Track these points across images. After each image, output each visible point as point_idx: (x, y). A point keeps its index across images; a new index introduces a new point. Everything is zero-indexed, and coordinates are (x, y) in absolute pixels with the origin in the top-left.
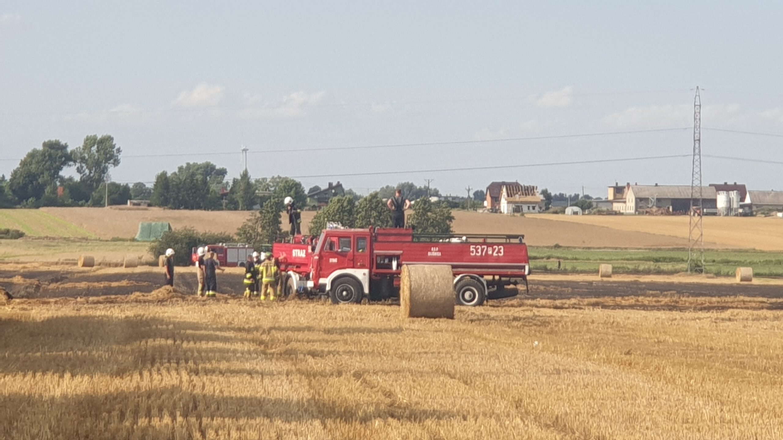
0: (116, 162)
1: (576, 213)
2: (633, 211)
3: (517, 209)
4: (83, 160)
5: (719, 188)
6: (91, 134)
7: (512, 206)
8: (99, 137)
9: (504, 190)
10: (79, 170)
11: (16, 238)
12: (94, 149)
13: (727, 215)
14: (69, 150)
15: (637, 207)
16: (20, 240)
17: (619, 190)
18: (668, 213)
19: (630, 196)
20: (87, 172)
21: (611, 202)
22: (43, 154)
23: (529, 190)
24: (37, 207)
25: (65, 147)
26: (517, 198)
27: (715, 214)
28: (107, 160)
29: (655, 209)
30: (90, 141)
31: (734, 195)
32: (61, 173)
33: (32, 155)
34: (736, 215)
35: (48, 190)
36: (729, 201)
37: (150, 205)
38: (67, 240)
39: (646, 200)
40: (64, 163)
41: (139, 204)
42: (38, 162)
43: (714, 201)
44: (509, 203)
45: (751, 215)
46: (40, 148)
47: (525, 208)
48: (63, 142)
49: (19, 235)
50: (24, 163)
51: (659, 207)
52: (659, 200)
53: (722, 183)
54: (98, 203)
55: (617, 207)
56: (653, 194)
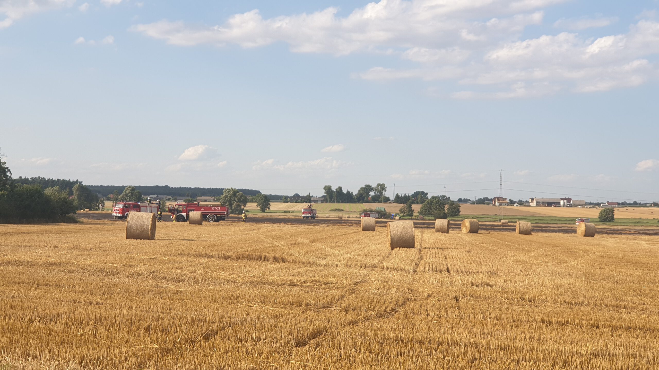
0: (385, 191)
1: (517, 206)
2: (535, 205)
3: (501, 205)
4: (376, 190)
5: (562, 199)
6: (379, 183)
7: (499, 204)
8: (381, 184)
9: (497, 199)
10: (375, 193)
12: (379, 187)
13: (563, 207)
14: (372, 187)
17: (532, 199)
18: (546, 206)
19: (535, 201)
20: (377, 193)
22: (364, 188)
23: (504, 199)
24: (363, 203)
26: (501, 201)
27: (560, 206)
28: (383, 190)
30: (379, 185)
31: (565, 201)
32: (370, 194)
33: (361, 188)
34: (566, 207)
35: (366, 198)
36: (564, 203)
37: (394, 203)
39: (539, 202)
40: (371, 191)
41: (392, 203)
42: (363, 191)
43: (559, 203)
44: (498, 203)
45: (571, 207)
46: (364, 186)
47: (503, 204)
48: (370, 185)
50: (359, 191)
51: (543, 204)
52: (543, 202)
54: (380, 202)
55: (531, 204)
56: (541, 201)
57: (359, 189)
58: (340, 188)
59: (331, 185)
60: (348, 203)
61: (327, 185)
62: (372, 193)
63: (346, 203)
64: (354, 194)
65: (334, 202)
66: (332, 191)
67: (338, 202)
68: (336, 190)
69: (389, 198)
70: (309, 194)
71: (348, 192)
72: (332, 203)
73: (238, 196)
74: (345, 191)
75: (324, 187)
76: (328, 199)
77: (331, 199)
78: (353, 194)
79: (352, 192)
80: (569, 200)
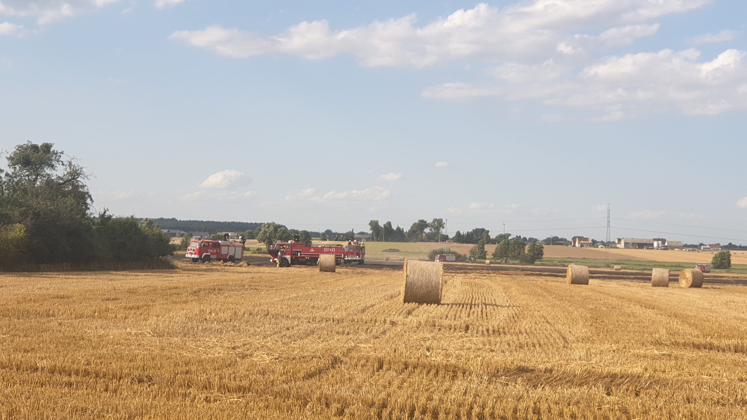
0: (443, 227)
1: (602, 247)
2: (623, 247)
3: (582, 246)
4: (432, 226)
5: (655, 240)
6: (435, 218)
7: (580, 245)
8: (438, 219)
9: (577, 239)
10: (430, 230)
11: (397, 252)
12: (436, 223)
13: (657, 249)
14: (427, 223)
15: (625, 246)
16: (398, 253)
17: (619, 240)
18: (636, 248)
19: (623, 242)
20: (433, 230)
21: (616, 244)
22: (418, 224)
23: (586, 239)
24: (415, 242)
25: (426, 222)
26: (582, 242)
27: (653, 249)
28: (440, 226)
29: (631, 246)
30: (435, 220)
31: (660, 242)
32: (424, 231)
33: (415, 224)
34: (661, 249)
35: (419, 236)
36: (658, 244)
37: (454, 242)
38: (414, 253)
39: (628, 243)
40: (425, 227)
41: (450, 242)
42: (416, 227)
43: (653, 244)
44: (579, 243)
45: (667, 249)
46: (417, 222)
47: (584, 245)
48: (425, 220)
49: (398, 251)
50: (412, 227)
51: (633, 246)
52: (633, 243)
53: (657, 238)
54: (437, 241)
55: (618, 246)
56: (631, 242)
57: (412, 225)
58: (389, 224)
59: (377, 220)
60: (398, 241)
61: (373, 220)
62: (427, 230)
63: (395, 241)
64: (405, 231)
65: (381, 240)
66: (379, 226)
67: (387, 240)
68: (384, 225)
69: (447, 236)
70: (353, 230)
71: (398, 228)
72: (378, 241)
73: (280, 232)
74: (394, 228)
75: (369, 222)
76: (375, 237)
77: (378, 236)
78: (403, 231)
79: (403, 229)
80: (664, 241)
